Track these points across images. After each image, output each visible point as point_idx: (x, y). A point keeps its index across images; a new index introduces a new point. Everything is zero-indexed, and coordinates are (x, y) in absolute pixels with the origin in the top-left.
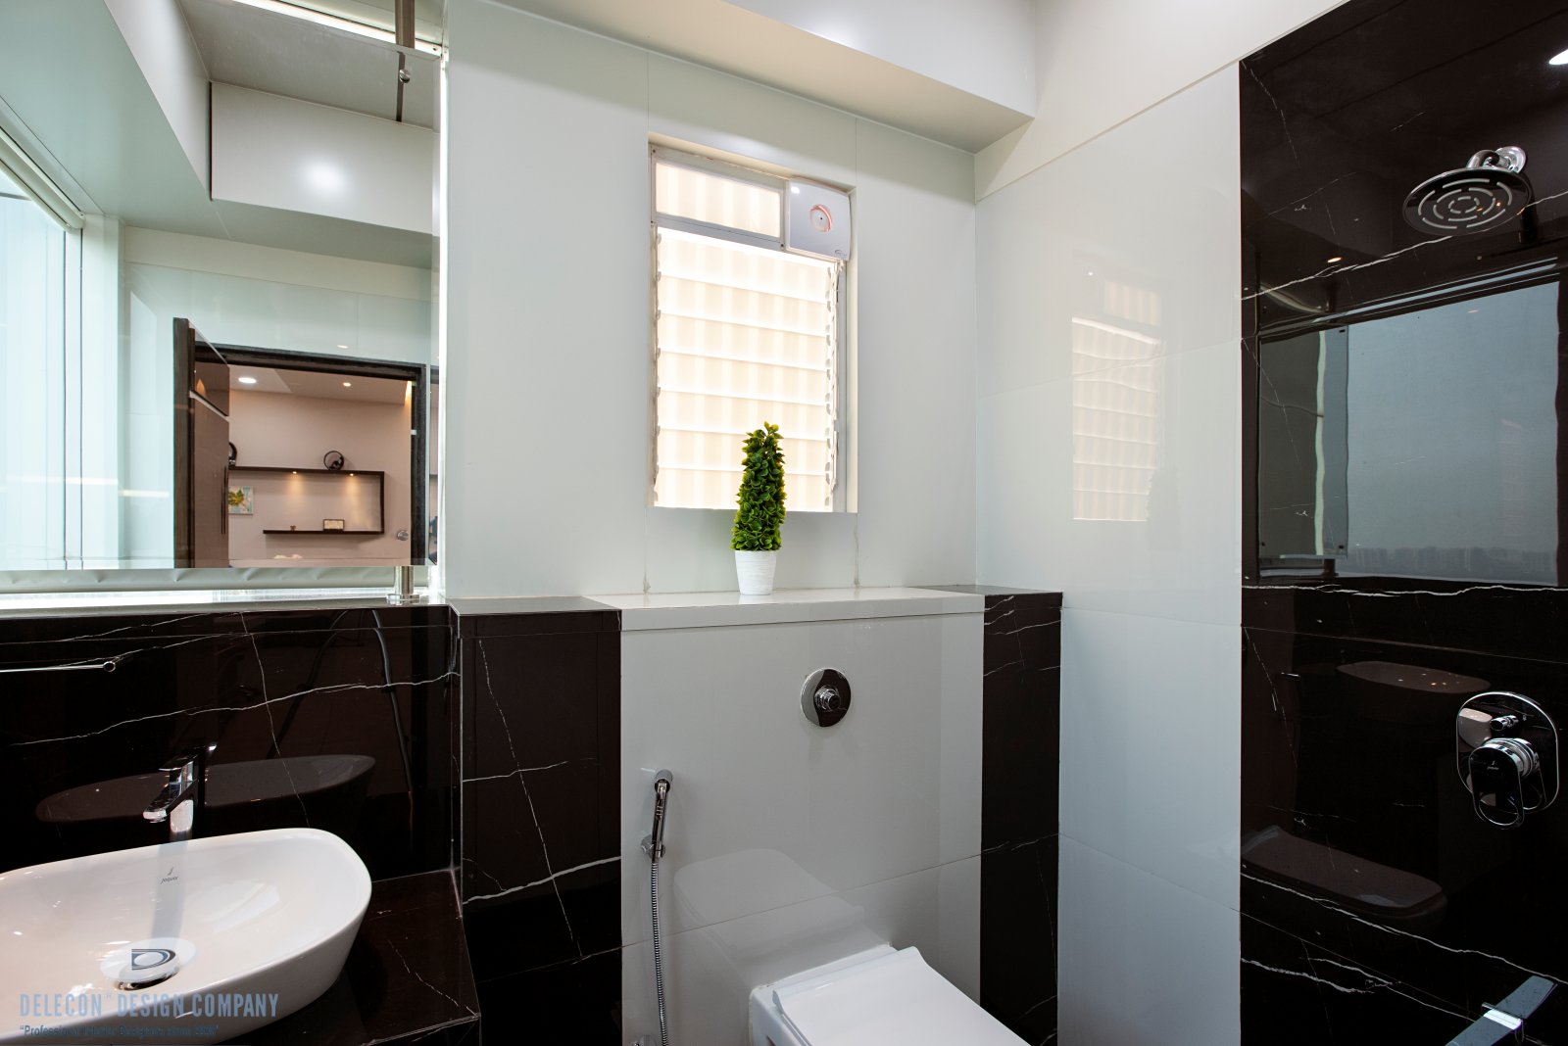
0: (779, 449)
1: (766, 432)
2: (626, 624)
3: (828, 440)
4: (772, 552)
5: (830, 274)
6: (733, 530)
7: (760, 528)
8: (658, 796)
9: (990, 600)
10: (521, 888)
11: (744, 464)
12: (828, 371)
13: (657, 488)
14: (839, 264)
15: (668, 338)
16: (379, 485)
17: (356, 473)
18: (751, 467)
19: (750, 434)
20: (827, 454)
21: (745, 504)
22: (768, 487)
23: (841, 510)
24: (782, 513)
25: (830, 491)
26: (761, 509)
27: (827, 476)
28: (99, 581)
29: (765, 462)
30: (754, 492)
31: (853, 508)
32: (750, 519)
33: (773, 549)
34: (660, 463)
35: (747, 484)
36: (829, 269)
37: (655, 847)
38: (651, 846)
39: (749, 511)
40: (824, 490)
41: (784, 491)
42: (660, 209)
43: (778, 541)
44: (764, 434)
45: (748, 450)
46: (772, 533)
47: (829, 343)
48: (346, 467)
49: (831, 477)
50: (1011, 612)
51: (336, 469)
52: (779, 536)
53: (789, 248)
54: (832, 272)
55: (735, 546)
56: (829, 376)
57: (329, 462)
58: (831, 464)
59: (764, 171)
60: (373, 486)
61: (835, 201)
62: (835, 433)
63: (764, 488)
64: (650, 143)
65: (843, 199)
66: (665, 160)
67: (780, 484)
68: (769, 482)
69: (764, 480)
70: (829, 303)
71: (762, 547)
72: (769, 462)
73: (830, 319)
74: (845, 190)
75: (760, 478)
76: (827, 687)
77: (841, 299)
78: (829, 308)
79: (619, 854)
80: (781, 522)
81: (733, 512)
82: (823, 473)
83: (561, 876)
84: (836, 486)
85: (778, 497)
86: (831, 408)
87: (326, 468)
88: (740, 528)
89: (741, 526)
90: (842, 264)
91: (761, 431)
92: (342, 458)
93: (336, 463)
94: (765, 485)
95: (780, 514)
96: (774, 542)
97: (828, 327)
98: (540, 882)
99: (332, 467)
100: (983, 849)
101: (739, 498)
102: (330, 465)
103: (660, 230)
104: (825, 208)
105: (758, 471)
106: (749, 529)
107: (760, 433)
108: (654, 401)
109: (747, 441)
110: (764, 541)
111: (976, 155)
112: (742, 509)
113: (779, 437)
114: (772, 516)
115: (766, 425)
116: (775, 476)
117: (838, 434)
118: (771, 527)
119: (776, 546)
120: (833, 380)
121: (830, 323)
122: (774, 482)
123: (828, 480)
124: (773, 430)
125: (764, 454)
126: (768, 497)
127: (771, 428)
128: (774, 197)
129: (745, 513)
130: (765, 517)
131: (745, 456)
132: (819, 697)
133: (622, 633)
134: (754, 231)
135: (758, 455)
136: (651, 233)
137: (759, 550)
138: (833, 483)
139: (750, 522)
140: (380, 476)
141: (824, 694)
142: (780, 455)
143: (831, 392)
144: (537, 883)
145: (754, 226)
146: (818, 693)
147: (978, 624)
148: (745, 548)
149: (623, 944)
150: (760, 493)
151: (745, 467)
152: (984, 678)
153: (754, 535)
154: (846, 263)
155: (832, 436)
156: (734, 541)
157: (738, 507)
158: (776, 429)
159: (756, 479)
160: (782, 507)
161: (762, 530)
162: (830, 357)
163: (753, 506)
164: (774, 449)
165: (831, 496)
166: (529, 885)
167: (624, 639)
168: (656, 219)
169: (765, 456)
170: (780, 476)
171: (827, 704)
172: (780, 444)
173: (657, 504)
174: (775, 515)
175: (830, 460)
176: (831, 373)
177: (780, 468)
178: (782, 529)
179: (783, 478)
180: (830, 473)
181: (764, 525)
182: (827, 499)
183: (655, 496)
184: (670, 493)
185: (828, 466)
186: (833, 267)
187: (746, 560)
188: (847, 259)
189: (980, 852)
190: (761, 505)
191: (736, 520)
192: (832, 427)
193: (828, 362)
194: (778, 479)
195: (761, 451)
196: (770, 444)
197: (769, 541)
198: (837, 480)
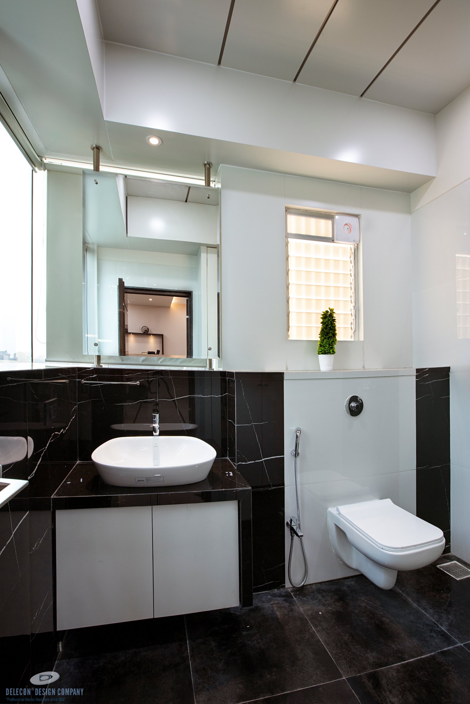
0: (334, 317)
1: (329, 311)
2: (286, 377)
3: (352, 314)
4: (332, 355)
5: (351, 249)
6: (318, 347)
7: (328, 346)
8: (297, 436)
9: (418, 370)
10: (253, 462)
11: (321, 323)
12: (351, 287)
13: (290, 333)
14: (355, 245)
15: (292, 279)
16: (162, 339)
17: (153, 335)
18: (324, 324)
19: (323, 312)
20: (351, 319)
21: (322, 338)
22: (331, 331)
23: (357, 340)
24: (336, 340)
25: (352, 333)
26: (328, 339)
27: (351, 327)
28: (122, 361)
29: (329, 322)
30: (325, 333)
31: (362, 339)
32: (324, 343)
33: (333, 354)
34: (290, 324)
35: (322, 330)
36: (351, 248)
37: (296, 454)
38: (295, 452)
39: (324, 340)
40: (350, 332)
41: (336, 333)
42: (289, 231)
43: (335, 351)
44: (329, 312)
45: (322, 318)
46: (332, 348)
47: (351, 276)
48: (149, 332)
49: (353, 328)
50: (427, 375)
51: (146, 333)
52: (334, 349)
53: (335, 241)
54: (352, 248)
55: (319, 353)
56: (351, 289)
57: (144, 330)
58: (353, 323)
59: (325, 213)
60: (159, 340)
61: (353, 221)
62: (354, 310)
63: (329, 332)
64: (286, 208)
65: (356, 220)
66: (291, 213)
67: (335, 330)
68: (331, 329)
69: (329, 329)
70: (351, 260)
71: (329, 353)
72: (331, 322)
73: (352, 267)
74: (357, 216)
75: (327, 328)
76: (354, 402)
77: (356, 259)
78: (351, 263)
79: (284, 455)
80: (335, 344)
81: (317, 341)
82: (350, 326)
83: (265, 460)
84: (355, 331)
85: (334, 335)
86: (352, 301)
87: (142, 332)
88: (320, 347)
89: (321, 346)
90: (356, 245)
91: (327, 311)
92: (148, 329)
93: (146, 330)
94: (329, 330)
95: (335, 341)
96: (333, 351)
97: (351, 270)
98: (259, 461)
99: (144, 332)
100: (417, 467)
101: (320, 336)
102: (144, 331)
103: (289, 240)
104: (349, 224)
105: (327, 326)
106: (324, 346)
107: (327, 312)
108: (288, 302)
109: (322, 315)
110: (329, 351)
111: (411, 194)
112: (321, 340)
113: (334, 313)
114: (332, 342)
115: (329, 309)
116: (333, 327)
117: (355, 311)
118: (332, 345)
119: (334, 352)
120: (353, 290)
121: (352, 268)
122: (332, 329)
123: (351, 329)
124: (332, 310)
125: (329, 319)
126: (331, 335)
127: (331, 310)
128: (330, 222)
129: (322, 341)
130: (330, 342)
131: (322, 320)
132: (351, 406)
133: (284, 380)
134: (322, 236)
135: (327, 320)
136: (286, 241)
137: (328, 354)
138: (354, 330)
139: (324, 344)
140: (161, 336)
141: (353, 404)
142: (335, 319)
143: (352, 295)
144: (258, 461)
145: (322, 234)
146: (351, 404)
147: (414, 380)
148: (322, 354)
149: (285, 485)
150: (328, 333)
151: (321, 324)
152: (416, 401)
153: (326, 349)
154: (357, 244)
155: (353, 312)
156: (318, 351)
157: (319, 339)
158: (333, 310)
159: (326, 328)
160: (335, 338)
161: (329, 347)
162: (352, 281)
163: (325, 338)
164: (333, 317)
165: (353, 335)
166: (256, 461)
167: (285, 382)
168: (288, 235)
169: (329, 320)
170: (335, 327)
171: (355, 408)
172: (334, 315)
173: (289, 339)
174: (333, 341)
175: (352, 321)
176: (352, 288)
177: (335, 324)
178: (336, 346)
179: (336, 328)
180: (352, 326)
181: (329, 345)
182: (351, 336)
183: (288, 336)
184: (293, 335)
185: (351, 324)
186: (353, 247)
187: (323, 358)
188: (358, 243)
189: (416, 468)
190: (328, 338)
191: (319, 343)
192: (353, 308)
193: (351, 283)
194: (334, 328)
195: (327, 318)
196: (331, 315)
197: (331, 351)
198: (355, 329)
